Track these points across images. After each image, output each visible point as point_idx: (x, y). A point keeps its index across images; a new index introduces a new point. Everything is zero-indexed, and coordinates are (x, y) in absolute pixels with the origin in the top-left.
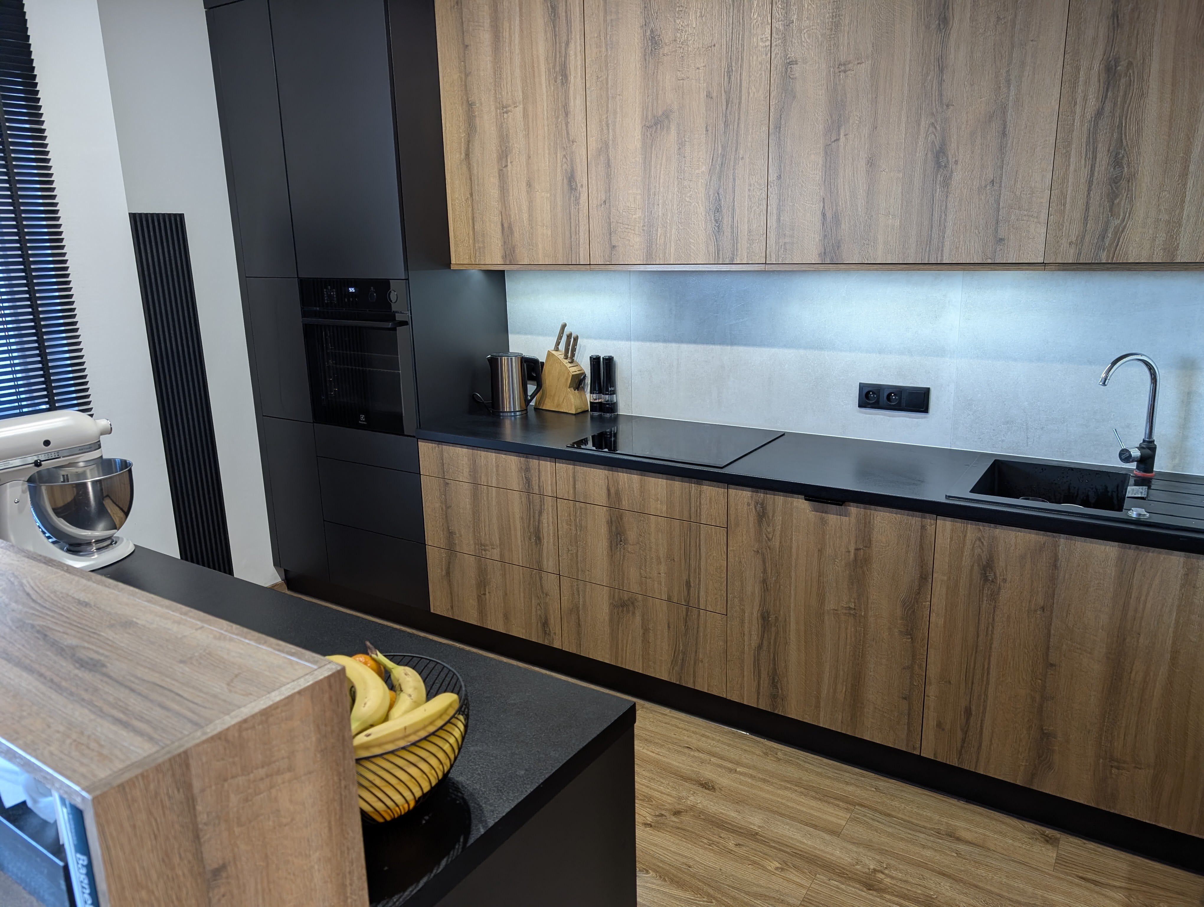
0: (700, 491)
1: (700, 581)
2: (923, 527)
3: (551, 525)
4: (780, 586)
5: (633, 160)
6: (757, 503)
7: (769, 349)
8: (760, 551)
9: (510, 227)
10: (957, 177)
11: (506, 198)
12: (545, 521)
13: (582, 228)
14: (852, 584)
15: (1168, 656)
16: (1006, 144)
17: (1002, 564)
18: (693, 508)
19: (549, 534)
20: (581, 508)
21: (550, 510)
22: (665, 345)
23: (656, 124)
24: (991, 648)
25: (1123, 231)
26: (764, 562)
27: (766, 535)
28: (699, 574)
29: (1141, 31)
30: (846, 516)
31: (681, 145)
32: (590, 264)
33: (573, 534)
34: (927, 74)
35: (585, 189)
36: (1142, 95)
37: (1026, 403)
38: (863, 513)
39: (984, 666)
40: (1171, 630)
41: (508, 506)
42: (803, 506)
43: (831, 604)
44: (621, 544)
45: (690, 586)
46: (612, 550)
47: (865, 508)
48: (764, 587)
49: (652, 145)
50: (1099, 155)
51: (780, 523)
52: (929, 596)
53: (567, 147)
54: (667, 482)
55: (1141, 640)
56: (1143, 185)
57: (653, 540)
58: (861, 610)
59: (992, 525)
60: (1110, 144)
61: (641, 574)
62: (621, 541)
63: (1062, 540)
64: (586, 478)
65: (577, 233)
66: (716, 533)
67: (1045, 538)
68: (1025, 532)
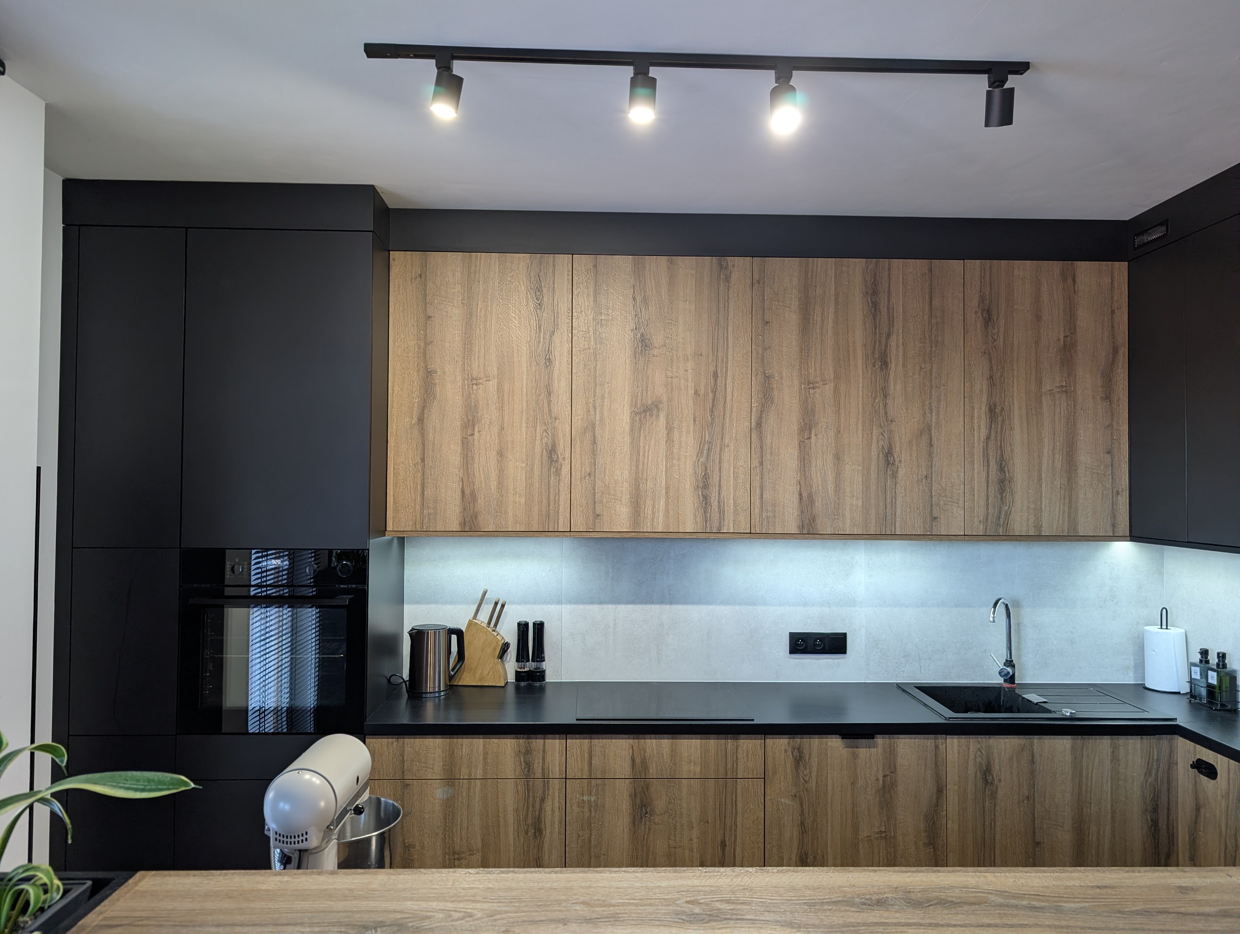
0: (737, 746)
1: (736, 837)
2: (937, 747)
3: (557, 810)
4: (817, 826)
5: (622, 440)
6: (794, 749)
7: (706, 606)
8: (798, 795)
9: (473, 494)
10: (901, 472)
11: (469, 465)
12: (548, 809)
13: (562, 498)
14: (882, 808)
15: (1109, 816)
16: (933, 451)
17: (997, 767)
18: (730, 765)
19: (553, 823)
20: (597, 785)
21: (557, 794)
22: (600, 606)
23: (645, 412)
24: (995, 840)
25: (1010, 514)
26: (801, 804)
27: (803, 779)
28: (735, 830)
29: (1006, 390)
30: (874, 748)
31: (670, 430)
32: (570, 531)
33: (586, 817)
34: (875, 398)
35: (567, 462)
36: (1011, 429)
37: (917, 640)
38: (888, 742)
39: (991, 857)
40: (1109, 795)
41: (497, 798)
42: (836, 745)
43: (864, 833)
44: (646, 817)
45: (725, 845)
46: (635, 825)
47: (889, 738)
48: (802, 829)
49: (640, 428)
50: (991, 464)
51: (816, 764)
52: (945, 806)
53: (548, 423)
54: (701, 742)
55: (1092, 808)
56: (1018, 485)
57: (685, 805)
58: (891, 832)
59: (987, 736)
60: (997, 458)
61: (669, 845)
62: (646, 813)
63: (1036, 740)
64: (605, 751)
65: (557, 502)
66: (753, 785)
67: (1025, 740)
68: (1010, 738)
